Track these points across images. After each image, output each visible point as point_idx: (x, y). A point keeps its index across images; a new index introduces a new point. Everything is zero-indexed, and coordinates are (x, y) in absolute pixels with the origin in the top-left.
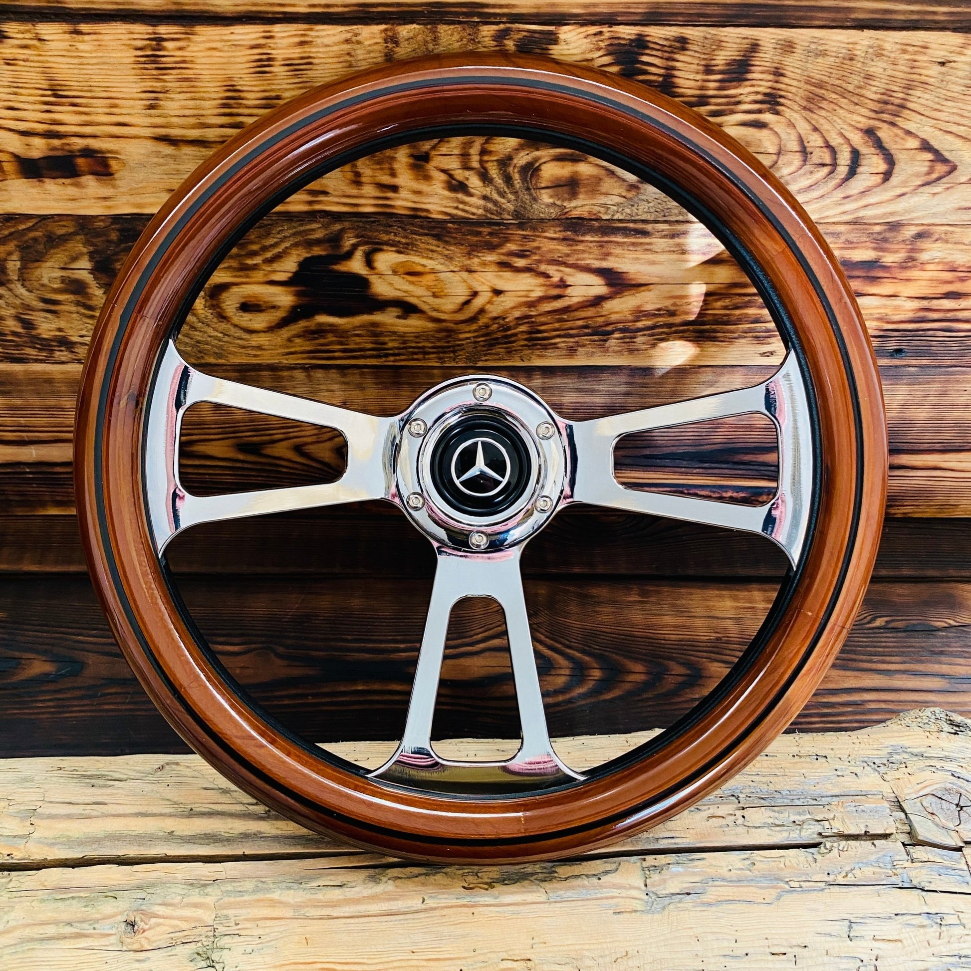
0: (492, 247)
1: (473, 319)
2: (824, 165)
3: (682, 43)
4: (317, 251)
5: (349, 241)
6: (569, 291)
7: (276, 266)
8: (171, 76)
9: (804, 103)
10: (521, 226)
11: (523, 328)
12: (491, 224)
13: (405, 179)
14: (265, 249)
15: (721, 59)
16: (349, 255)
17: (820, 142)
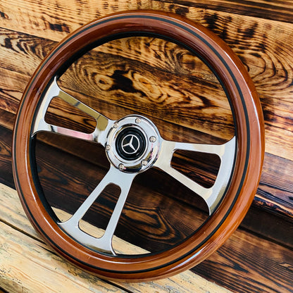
0: (167, 80)
1: (161, 103)
2: (282, 77)
3: (230, 19)
4: (119, 69)
5: (127, 68)
6: (191, 102)
7: (108, 70)
8: (84, 5)
9: (275, 50)
10: (176, 75)
11: (176, 111)
12: (167, 72)
13: (143, 50)
14: (105, 64)
15: (244, 27)
16: (127, 72)
17: (281, 67)
